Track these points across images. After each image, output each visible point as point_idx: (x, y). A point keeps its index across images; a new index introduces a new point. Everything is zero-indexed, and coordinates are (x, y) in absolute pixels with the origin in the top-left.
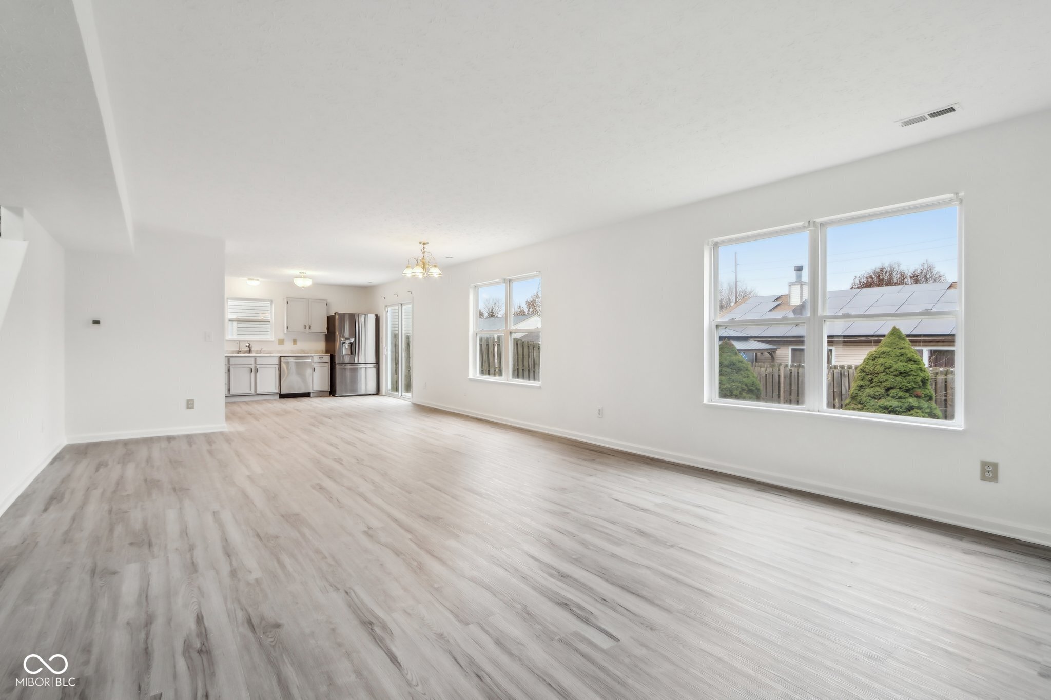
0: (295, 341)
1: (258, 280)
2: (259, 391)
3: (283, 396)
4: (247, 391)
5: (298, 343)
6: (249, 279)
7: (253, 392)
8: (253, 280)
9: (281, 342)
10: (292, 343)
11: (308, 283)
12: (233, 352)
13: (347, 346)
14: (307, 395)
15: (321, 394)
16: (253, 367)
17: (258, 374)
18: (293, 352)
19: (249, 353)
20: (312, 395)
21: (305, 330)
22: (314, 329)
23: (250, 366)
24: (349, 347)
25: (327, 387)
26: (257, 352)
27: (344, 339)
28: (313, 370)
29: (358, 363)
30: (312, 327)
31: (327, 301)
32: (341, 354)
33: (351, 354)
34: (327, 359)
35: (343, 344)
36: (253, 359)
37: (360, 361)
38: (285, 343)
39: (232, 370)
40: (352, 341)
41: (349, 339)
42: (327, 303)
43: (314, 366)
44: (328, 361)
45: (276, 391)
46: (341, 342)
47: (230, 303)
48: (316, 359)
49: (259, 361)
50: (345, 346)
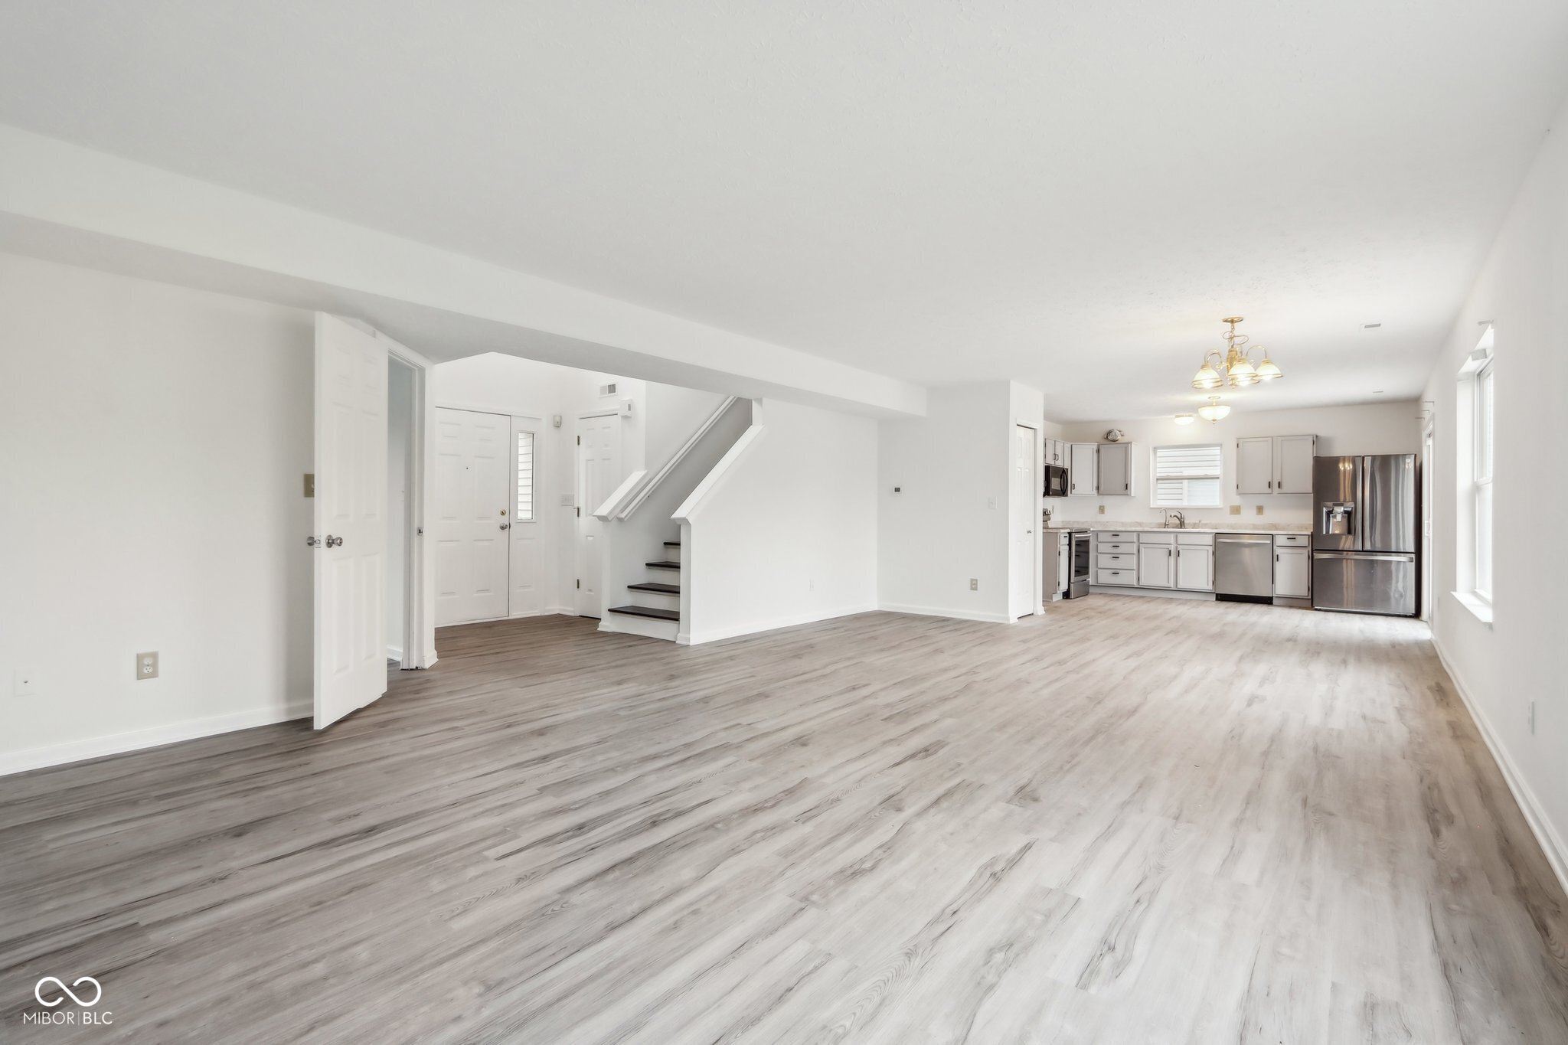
0: (1260, 510)
1: (1190, 416)
2: (1182, 585)
3: (1222, 598)
4: (1161, 582)
5: (1266, 511)
6: (1177, 417)
7: (1172, 585)
8: (1183, 416)
9: (1236, 510)
10: (1255, 511)
11: (1223, 412)
12: (1159, 526)
13: (1339, 518)
14: (1267, 601)
15: (1293, 602)
16: (1172, 548)
17: (1180, 559)
18: (1255, 527)
19: (1181, 528)
20: (1275, 601)
21: (1269, 491)
22: (1286, 488)
23: (1168, 546)
24: (1346, 520)
25: (1303, 591)
26: (1194, 525)
27: (1330, 504)
28: (1274, 558)
29: (1363, 551)
30: (1284, 485)
31: (1317, 436)
32: (1324, 533)
33: (1349, 532)
34: (1305, 541)
35: (1329, 513)
36: (1172, 536)
37: (1368, 547)
38: (1242, 511)
39: (1142, 550)
40: (1350, 509)
41: (1342, 505)
42: (1316, 440)
43: (1278, 551)
44: (1307, 545)
45: (1210, 587)
46: (1325, 510)
47: (1160, 453)
48: (1281, 541)
49: (1182, 539)
50: (1335, 517)
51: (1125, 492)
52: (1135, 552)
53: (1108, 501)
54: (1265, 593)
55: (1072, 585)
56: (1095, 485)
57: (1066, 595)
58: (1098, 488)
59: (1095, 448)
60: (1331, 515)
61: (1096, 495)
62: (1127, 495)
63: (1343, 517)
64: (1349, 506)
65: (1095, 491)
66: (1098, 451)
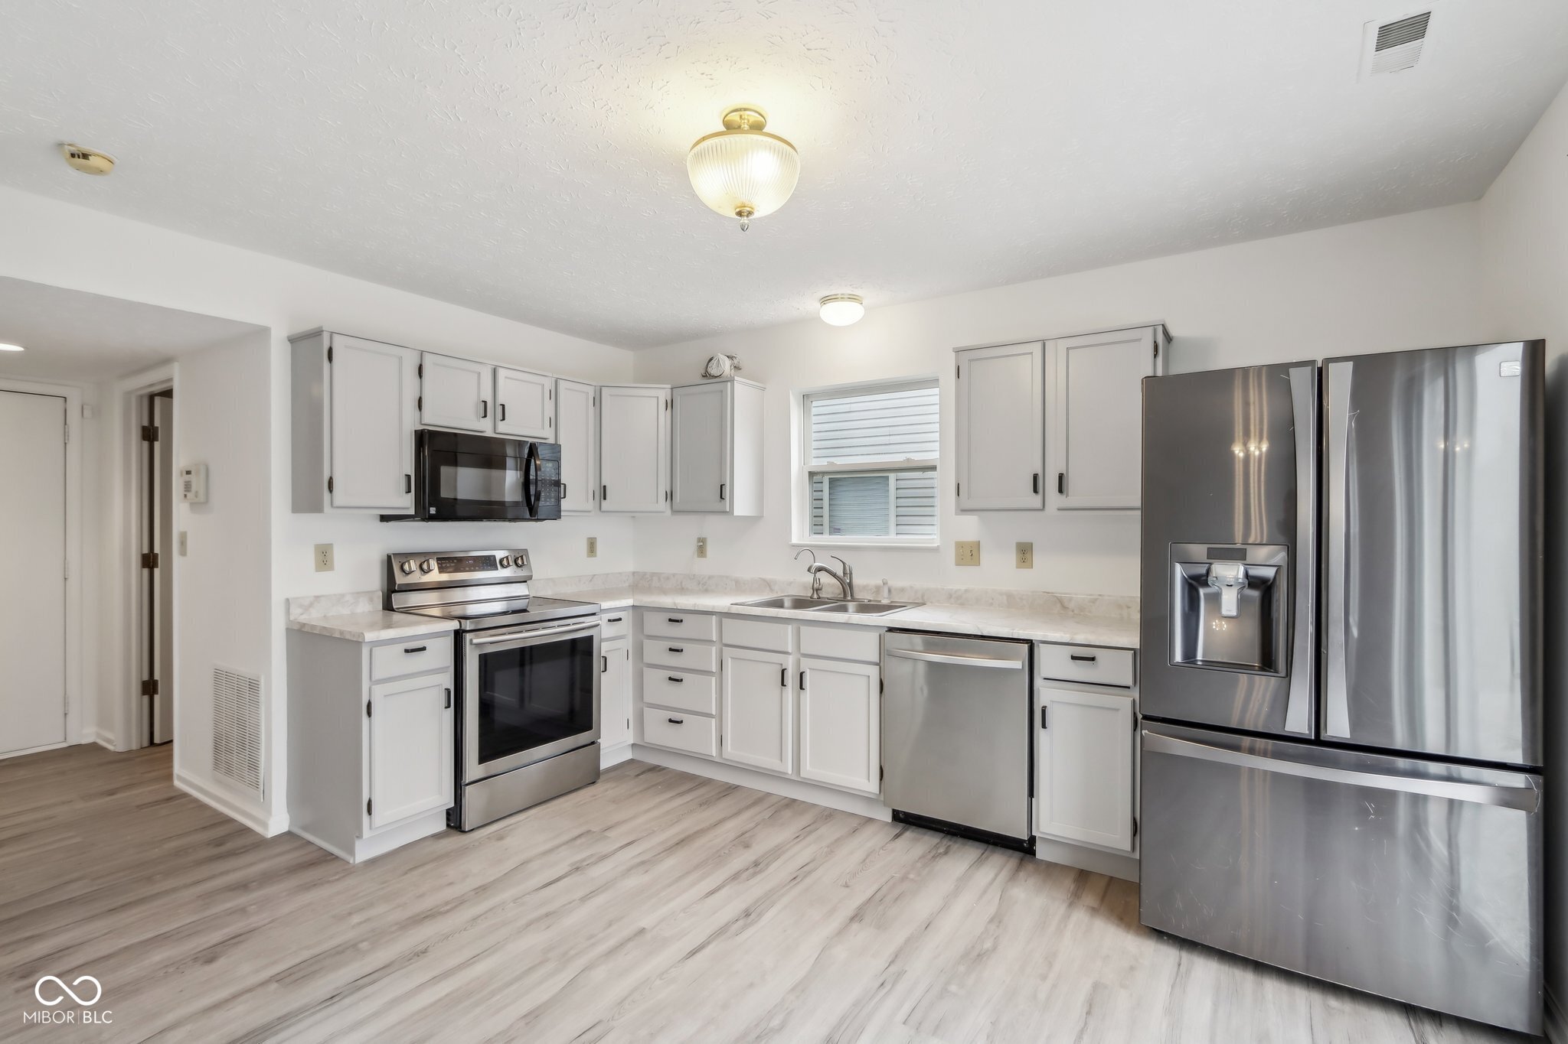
0: (1025, 552)
1: (853, 298)
2: (809, 771)
3: (905, 820)
4: (769, 762)
5: (1037, 558)
6: (825, 300)
7: (790, 767)
8: (839, 299)
9: (969, 555)
10: (1012, 557)
13: (1229, 602)
14: (1019, 851)
16: (790, 663)
17: (807, 696)
18: (1012, 602)
20: (1042, 852)
21: (1035, 501)
22: (1077, 495)
23: (782, 659)
24: (1255, 609)
27: (1199, 551)
28: (1035, 718)
29: (1318, 741)
30: (1072, 483)
31: (1168, 338)
32: (1178, 657)
33: (1267, 663)
34: (1121, 670)
35: (1195, 583)
36: (790, 629)
37: (1339, 726)
38: (985, 556)
39: (729, 664)
40: (1269, 573)
41: (1239, 555)
42: (1165, 341)
43: (1046, 694)
44: (1129, 682)
45: (872, 786)
46: (1179, 571)
47: (818, 407)
48: (1050, 663)
49: (815, 640)
50: (1215, 599)
51: (718, 506)
52: (714, 668)
53: (712, 526)
54: (1011, 824)
55: (469, 792)
56: (664, 486)
57: (455, 819)
58: (670, 496)
59: (663, 394)
60: (1202, 591)
61: (669, 512)
62: (725, 512)
63: (1242, 601)
64: (1267, 560)
65: (663, 505)
66: (670, 405)
